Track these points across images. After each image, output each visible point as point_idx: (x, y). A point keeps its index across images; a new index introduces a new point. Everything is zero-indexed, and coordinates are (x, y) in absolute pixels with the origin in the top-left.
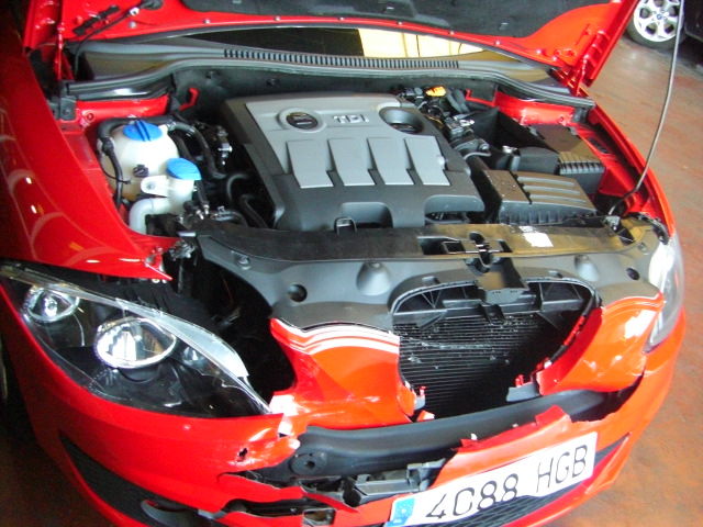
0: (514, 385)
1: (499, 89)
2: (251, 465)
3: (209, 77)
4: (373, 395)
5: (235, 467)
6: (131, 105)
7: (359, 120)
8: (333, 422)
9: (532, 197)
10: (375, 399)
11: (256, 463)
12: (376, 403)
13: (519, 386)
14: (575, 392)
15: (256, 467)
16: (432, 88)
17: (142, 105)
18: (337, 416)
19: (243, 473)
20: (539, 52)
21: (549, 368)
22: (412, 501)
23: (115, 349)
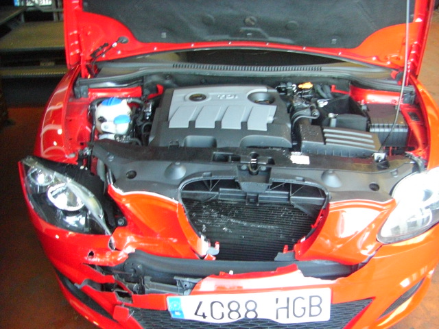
0: (282, 251)
1: (352, 83)
2: (97, 262)
3: (166, 79)
4: (174, 237)
5: (87, 261)
6: (116, 91)
7: (232, 97)
8: (152, 250)
9: (327, 140)
10: (175, 241)
11: (100, 262)
12: (175, 243)
13: (284, 253)
14: (330, 263)
15: (101, 264)
16: (302, 83)
17: (123, 91)
18: (155, 247)
19: (93, 266)
20: (374, 59)
21: (304, 242)
22: (179, 300)
23: (59, 196)
